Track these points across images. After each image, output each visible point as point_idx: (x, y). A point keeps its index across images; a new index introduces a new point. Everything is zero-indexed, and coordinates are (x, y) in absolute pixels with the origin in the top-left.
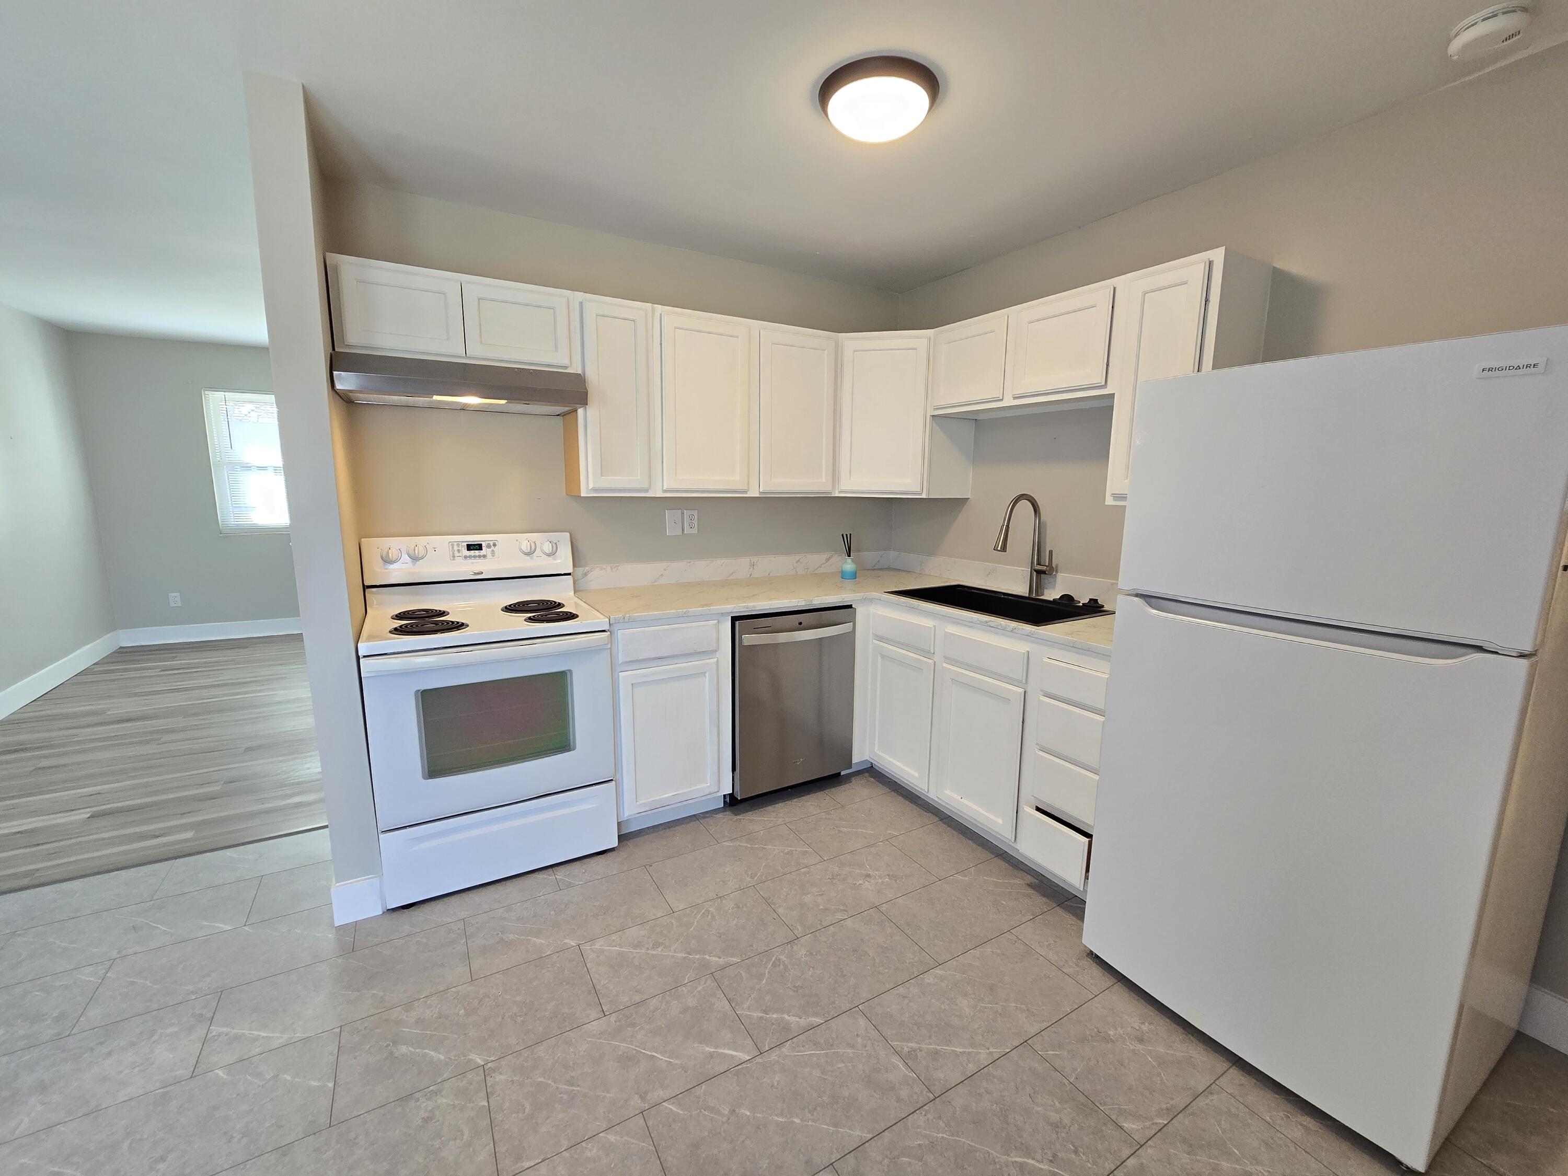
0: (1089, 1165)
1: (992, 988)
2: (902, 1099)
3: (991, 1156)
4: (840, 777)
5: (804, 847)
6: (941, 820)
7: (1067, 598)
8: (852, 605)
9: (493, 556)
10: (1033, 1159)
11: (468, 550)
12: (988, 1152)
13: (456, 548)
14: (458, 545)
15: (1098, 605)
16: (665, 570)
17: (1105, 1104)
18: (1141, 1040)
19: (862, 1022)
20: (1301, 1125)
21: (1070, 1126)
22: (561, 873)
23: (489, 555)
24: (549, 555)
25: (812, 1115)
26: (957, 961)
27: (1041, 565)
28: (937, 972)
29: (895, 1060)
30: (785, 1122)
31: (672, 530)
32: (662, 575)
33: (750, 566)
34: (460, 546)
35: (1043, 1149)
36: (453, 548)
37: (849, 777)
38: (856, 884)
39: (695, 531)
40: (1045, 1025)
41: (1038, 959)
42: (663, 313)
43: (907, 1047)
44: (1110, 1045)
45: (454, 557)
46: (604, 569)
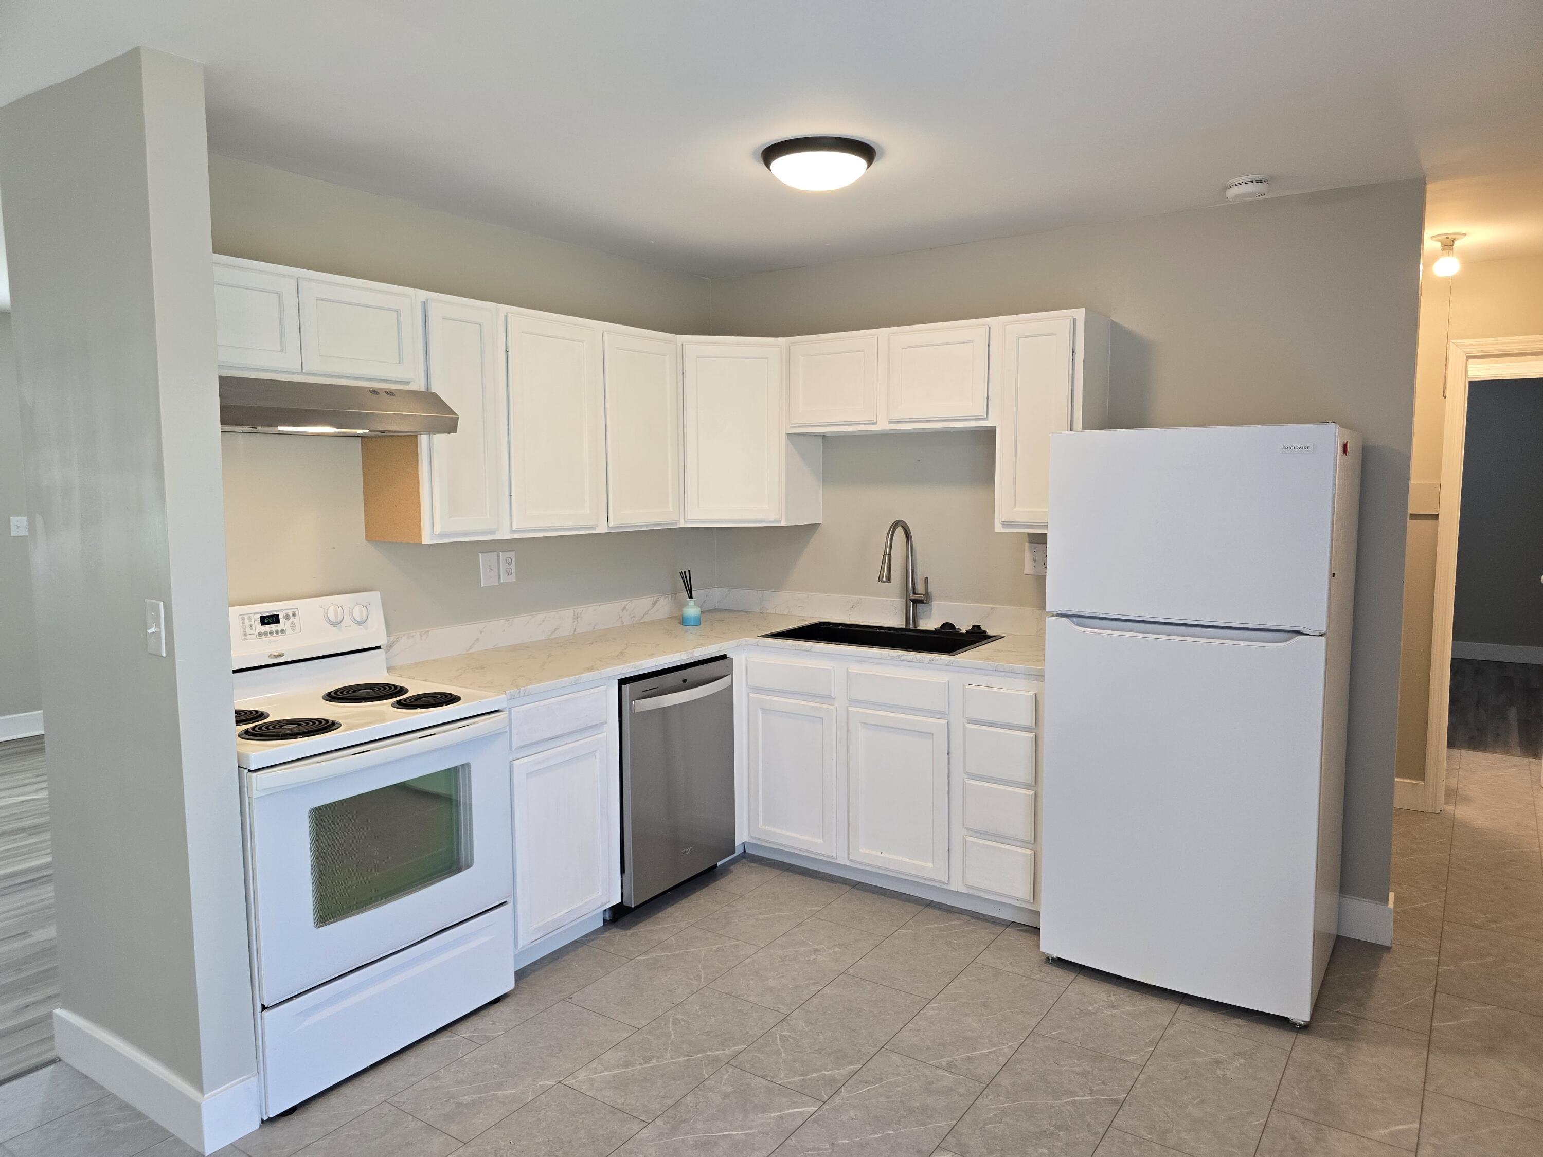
0: (1116, 1087)
1: (984, 1005)
2: (963, 1094)
3: (1049, 1104)
4: (717, 868)
5: (730, 941)
6: (853, 887)
7: (948, 627)
8: (726, 655)
9: (294, 630)
10: (1078, 1096)
11: (262, 625)
12: (1045, 1103)
13: (247, 623)
14: (250, 618)
15: (980, 631)
16: (481, 632)
17: (1108, 1051)
18: (1113, 1007)
19: (894, 1057)
20: (1235, 1024)
21: (1092, 1071)
22: (464, 1031)
23: (288, 630)
24: (360, 623)
25: (900, 1125)
26: (944, 994)
27: (917, 594)
28: (933, 1005)
29: (940, 1072)
30: (882, 1136)
31: (487, 579)
32: (478, 639)
33: (574, 618)
34: (253, 620)
35: (1081, 1089)
36: (243, 623)
37: (726, 869)
38: (809, 960)
39: (512, 579)
40: (1040, 1018)
41: (1009, 976)
42: (509, 314)
43: (944, 1062)
44: (1093, 1017)
45: (245, 635)
46: (413, 637)
